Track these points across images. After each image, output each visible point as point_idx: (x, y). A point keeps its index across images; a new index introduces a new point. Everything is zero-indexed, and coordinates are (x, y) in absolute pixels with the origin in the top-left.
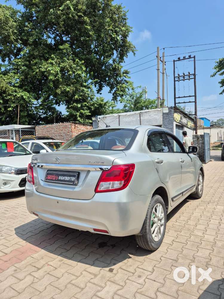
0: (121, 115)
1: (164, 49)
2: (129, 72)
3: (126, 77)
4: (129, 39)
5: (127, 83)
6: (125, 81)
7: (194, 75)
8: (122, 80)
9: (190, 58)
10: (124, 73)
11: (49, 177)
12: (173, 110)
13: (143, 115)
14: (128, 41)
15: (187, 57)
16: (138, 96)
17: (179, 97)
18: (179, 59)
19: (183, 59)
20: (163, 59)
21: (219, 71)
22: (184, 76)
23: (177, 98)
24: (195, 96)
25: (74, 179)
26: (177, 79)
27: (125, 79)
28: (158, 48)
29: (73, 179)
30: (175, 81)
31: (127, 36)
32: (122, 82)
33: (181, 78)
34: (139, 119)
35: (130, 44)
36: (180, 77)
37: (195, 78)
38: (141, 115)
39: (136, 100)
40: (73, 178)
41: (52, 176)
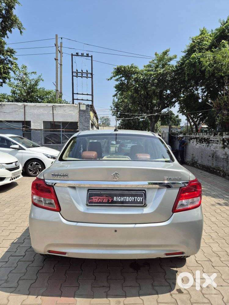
0: (27, 105)
1: (62, 38)
2: (15, 52)
3: (10, 57)
4: (15, 12)
5: (12, 64)
6: (9, 61)
7: (92, 74)
8: (5, 59)
9: (88, 56)
10: (8, 51)
11: (94, 199)
12: (89, 108)
13: (56, 109)
14: (14, 14)
15: (85, 55)
16: (33, 83)
17: (77, 94)
18: (77, 54)
19: (81, 56)
20: (61, 50)
21: (114, 76)
22: (82, 73)
23: (75, 94)
24: (92, 95)
25: (141, 199)
26: (75, 74)
27: (9, 58)
28: (56, 36)
29: (139, 199)
30: (73, 76)
31: (13, 7)
32: (5, 61)
33: (80, 75)
34: (52, 113)
35: (16, 19)
36: (78, 73)
37: (92, 78)
38: (54, 109)
39: (30, 88)
40: (139, 197)
41: (101, 197)
